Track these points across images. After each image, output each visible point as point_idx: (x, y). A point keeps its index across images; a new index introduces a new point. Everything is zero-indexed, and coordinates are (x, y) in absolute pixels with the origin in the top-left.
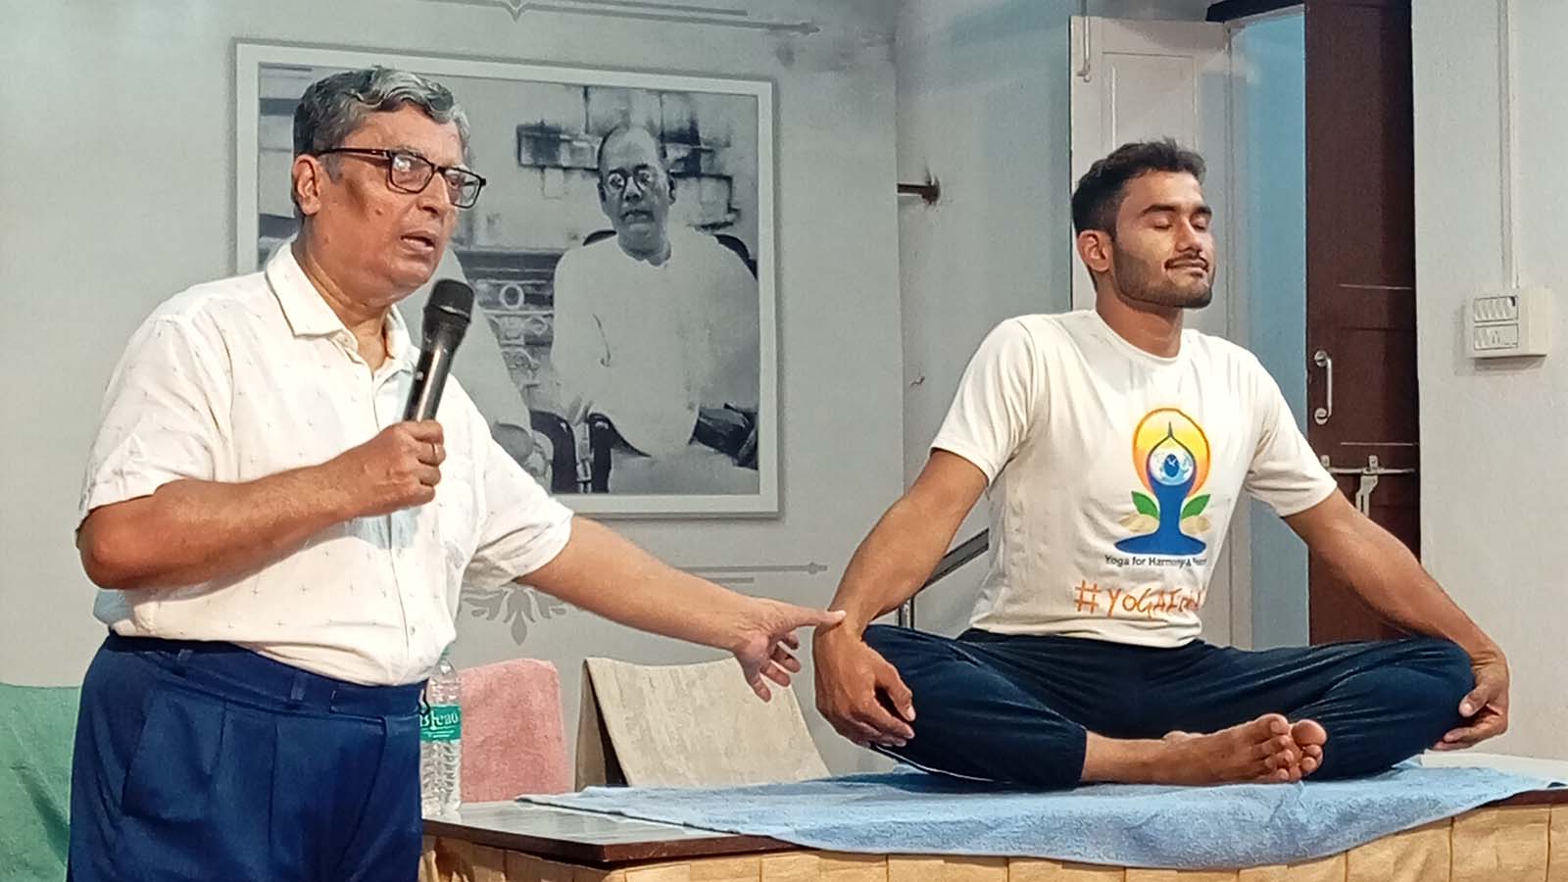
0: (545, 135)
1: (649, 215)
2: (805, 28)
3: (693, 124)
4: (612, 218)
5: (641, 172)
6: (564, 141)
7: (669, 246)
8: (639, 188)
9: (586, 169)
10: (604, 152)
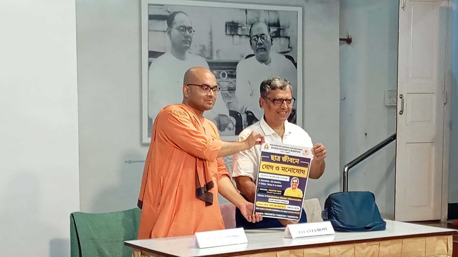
0: (234, 25)
1: (265, 49)
3: (278, 21)
4: (254, 51)
5: (262, 36)
6: (240, 27)
7: (271, 59)
8: (262, 41)
9: (246, 35)
10: (252, 30)
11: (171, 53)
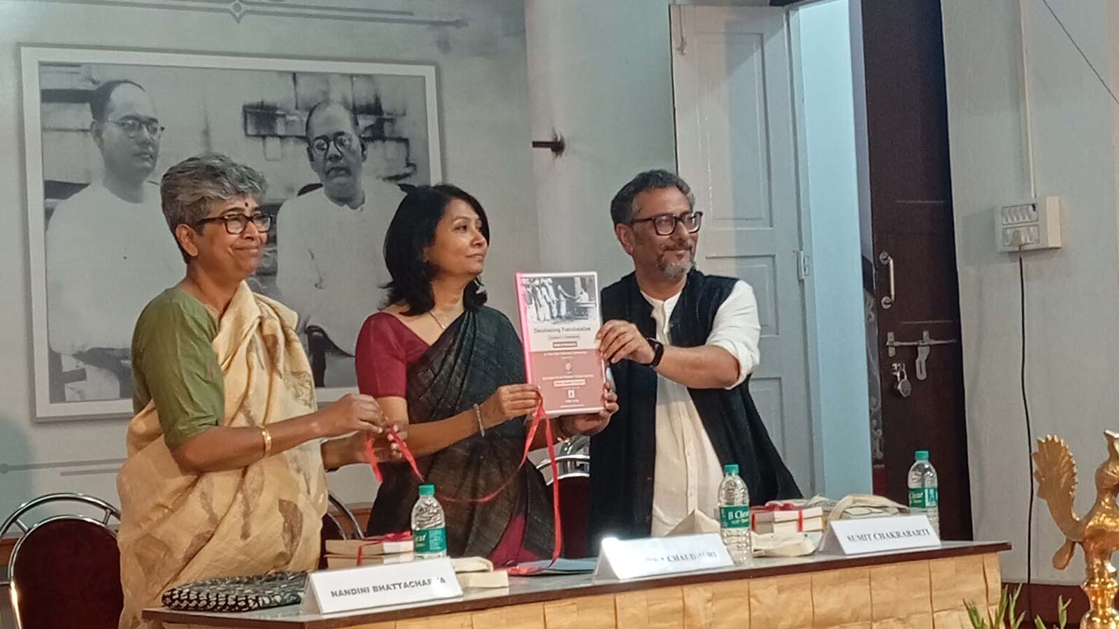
1: (347, 171)
2: (457, 24)
3: (377, 100)
5: (340, 137)
6: (280, 115)
7: (363, 194)
10: (310, 125)
11: (105, 184)
